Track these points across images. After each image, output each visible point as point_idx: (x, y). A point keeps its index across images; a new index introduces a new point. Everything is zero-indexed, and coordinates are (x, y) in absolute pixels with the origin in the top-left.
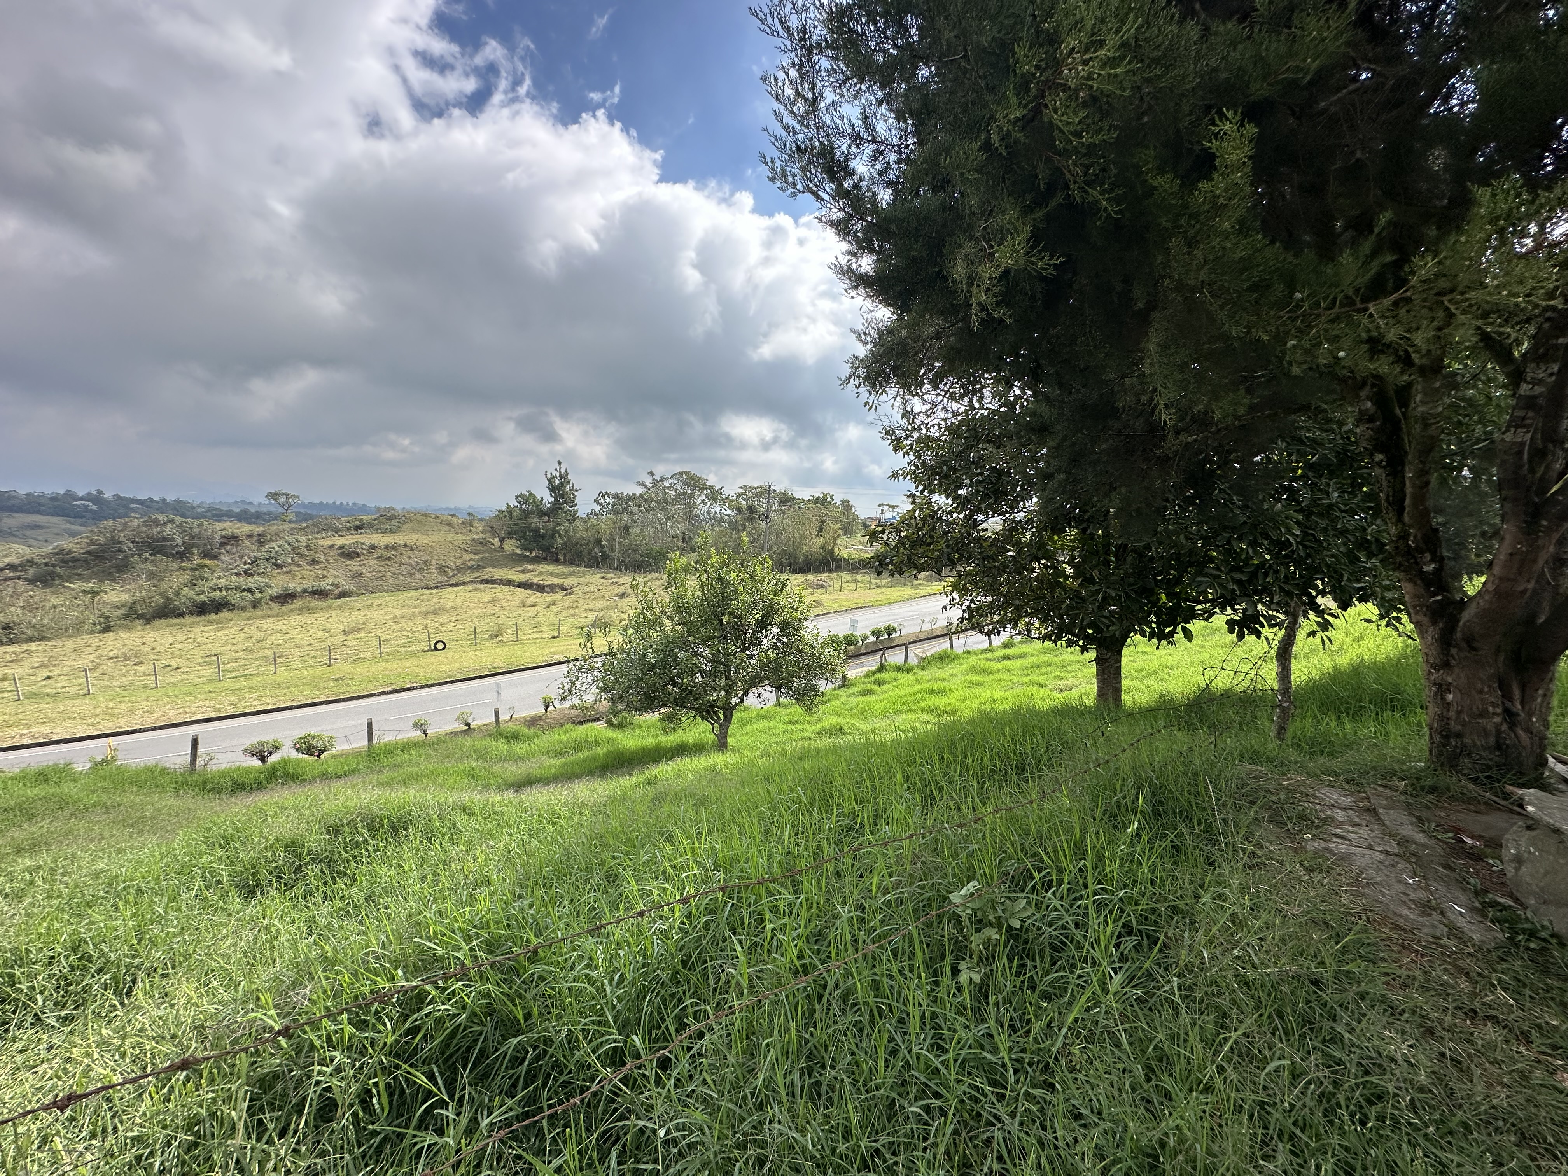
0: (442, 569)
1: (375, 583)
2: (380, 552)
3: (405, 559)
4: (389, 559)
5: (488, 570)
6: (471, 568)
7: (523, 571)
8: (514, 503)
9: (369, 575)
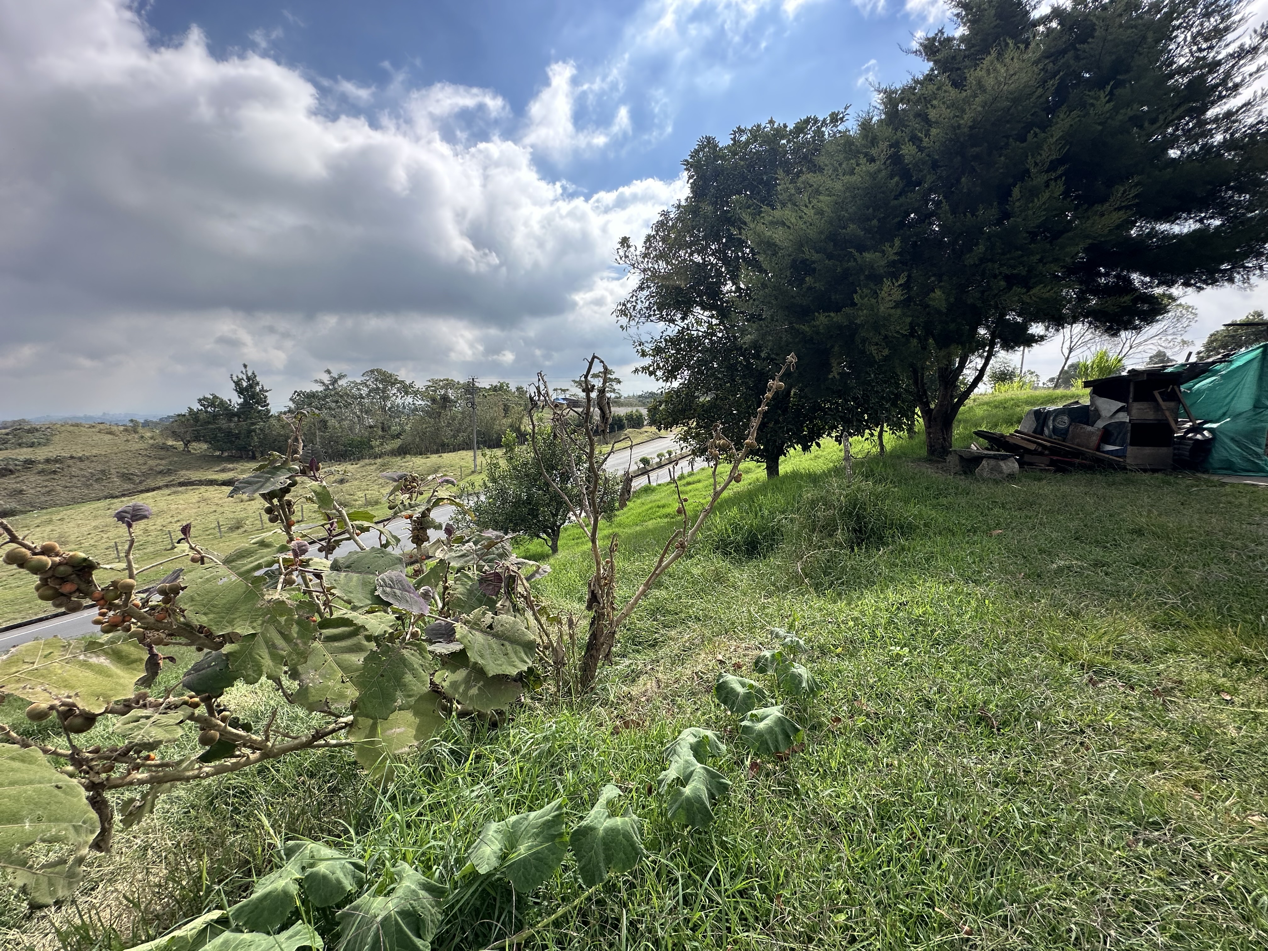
0: (126, 477)
1: (43, 499)
2: (41, 466)
3: (74, 471)
4: (55, 472)
5: (182, 473)
6: (160, 472)
7: (223, 471)
8: (196, 407)
9: (32, 491)
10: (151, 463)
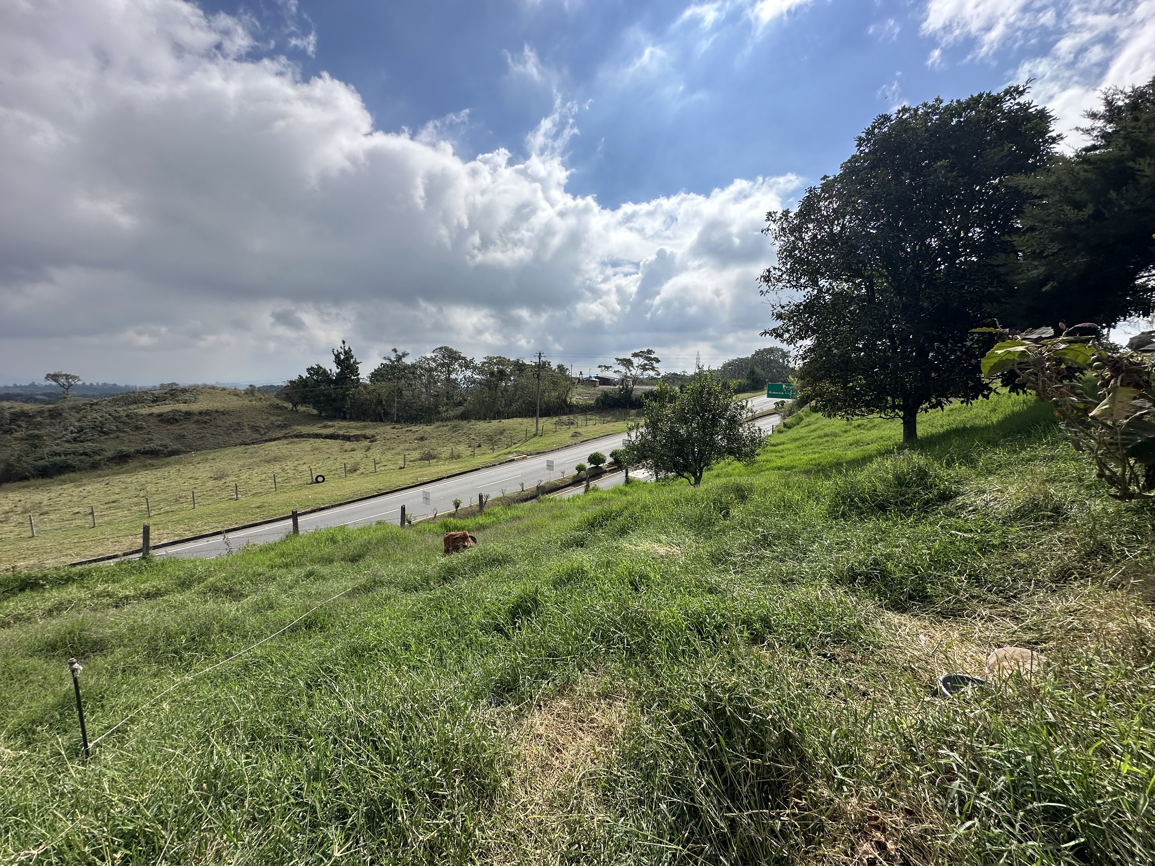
0: (255, 429)
1: (198, 443)
2: (196, 418)
5: (295, 427)
6: (279, 426)
7: (325, 427)
8: (305, 375)
9: (190, 436)
10: (272, 418)
